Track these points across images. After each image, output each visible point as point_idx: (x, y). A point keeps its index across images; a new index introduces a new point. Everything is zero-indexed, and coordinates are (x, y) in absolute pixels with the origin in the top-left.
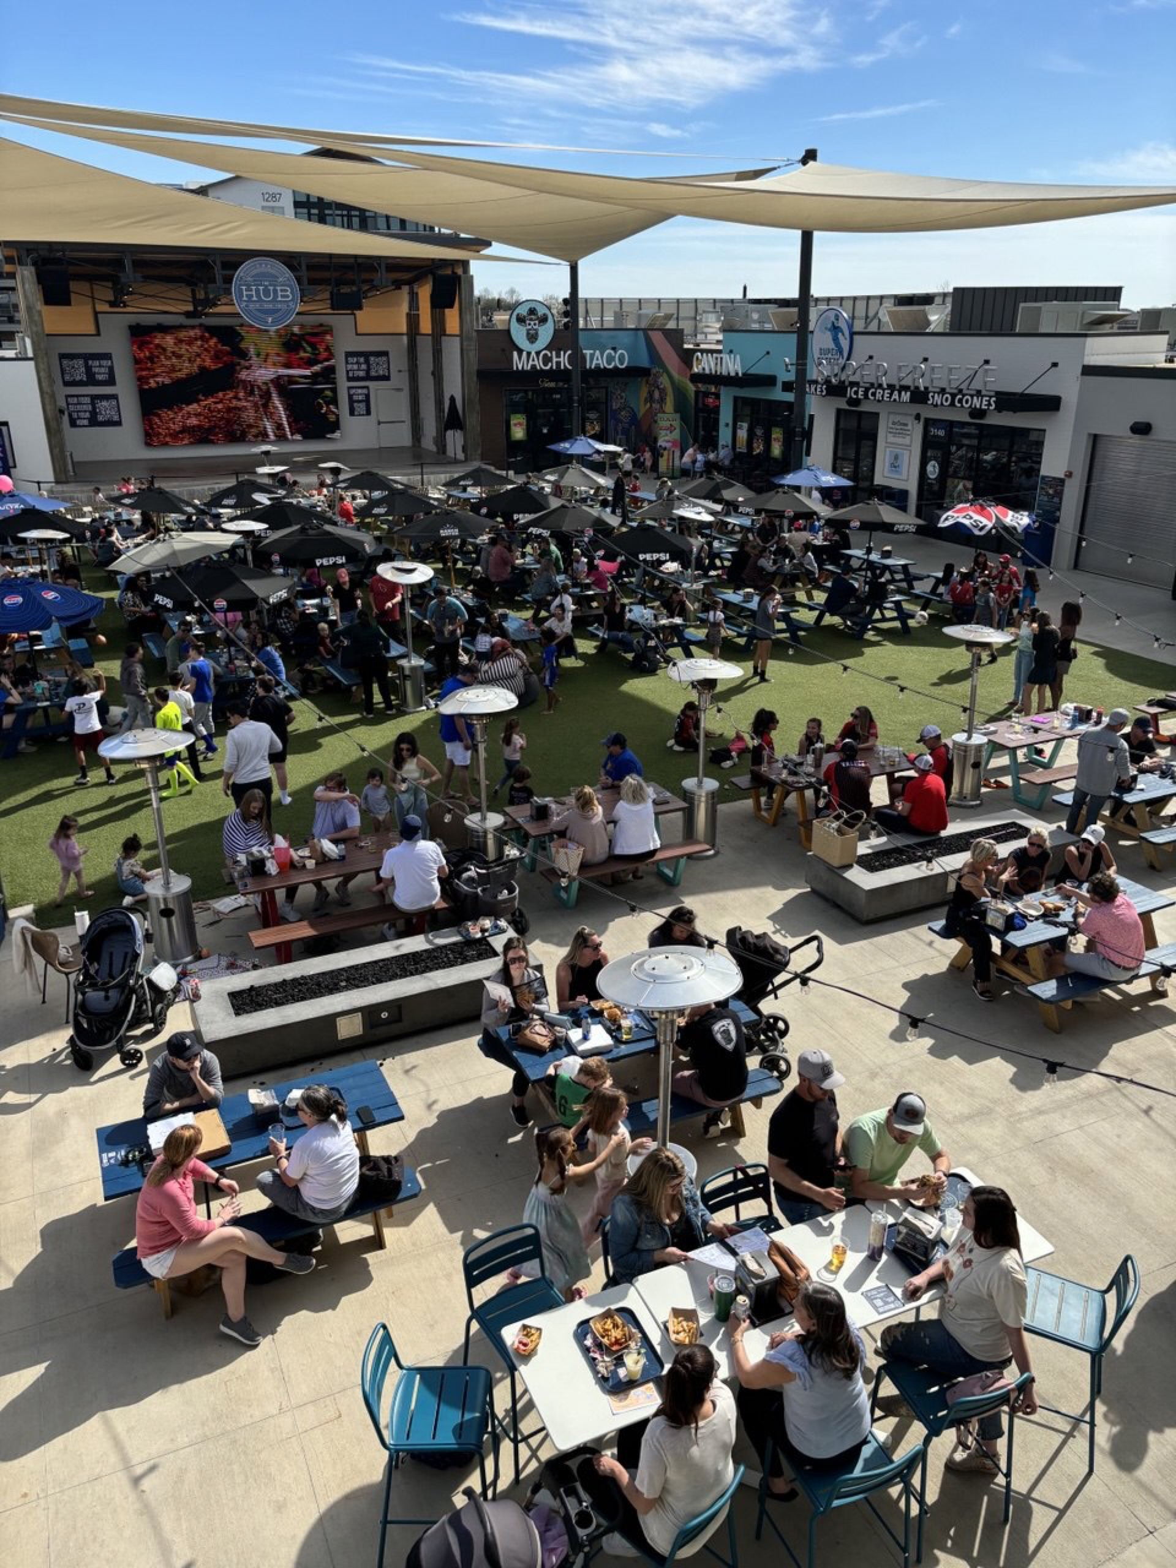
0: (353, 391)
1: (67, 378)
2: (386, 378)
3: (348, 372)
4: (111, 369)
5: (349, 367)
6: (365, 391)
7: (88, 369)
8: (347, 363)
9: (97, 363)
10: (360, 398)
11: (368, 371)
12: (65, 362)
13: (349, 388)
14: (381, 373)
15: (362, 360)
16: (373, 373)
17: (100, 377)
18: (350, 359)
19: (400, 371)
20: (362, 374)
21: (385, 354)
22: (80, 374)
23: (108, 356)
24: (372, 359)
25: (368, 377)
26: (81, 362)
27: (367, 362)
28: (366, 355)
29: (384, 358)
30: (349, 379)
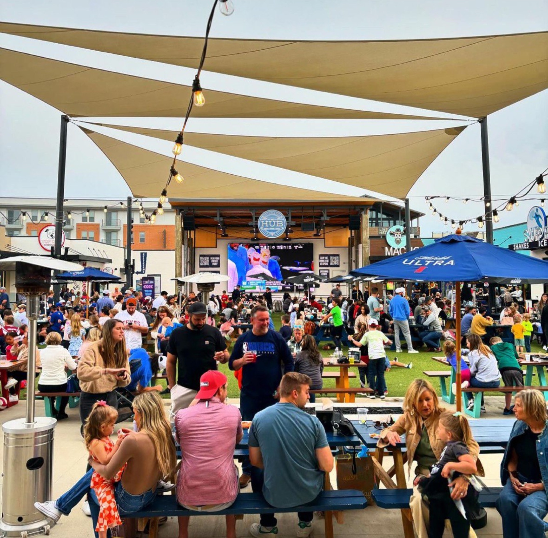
0: (321, 271)
1: (202, 264)
2: (338, 266)
3: (320, 263)
4: (219, 261)
5: (320, 261)
6: (327, 272)
7: (210, 261)
8: (320, 259)
9: (214, 258)
10: (325, 274)
11: (329, 263)
12: (201, 258)
13: (320, 270)
14: (335, 264)
15: (327, 258)
16: (331, 264)
17: (214, 264)
18: (321, 258)
19: (344, 263)
20: (327, 264)
21: (338, 255)
22: (207, 263)
23: (218, 256)
24: (331, 258)
25: (329, 265)
26: (208, 258)
27: (329, 259)
28: (329, 256)
29: (338, 257)
30: (320, 266)
